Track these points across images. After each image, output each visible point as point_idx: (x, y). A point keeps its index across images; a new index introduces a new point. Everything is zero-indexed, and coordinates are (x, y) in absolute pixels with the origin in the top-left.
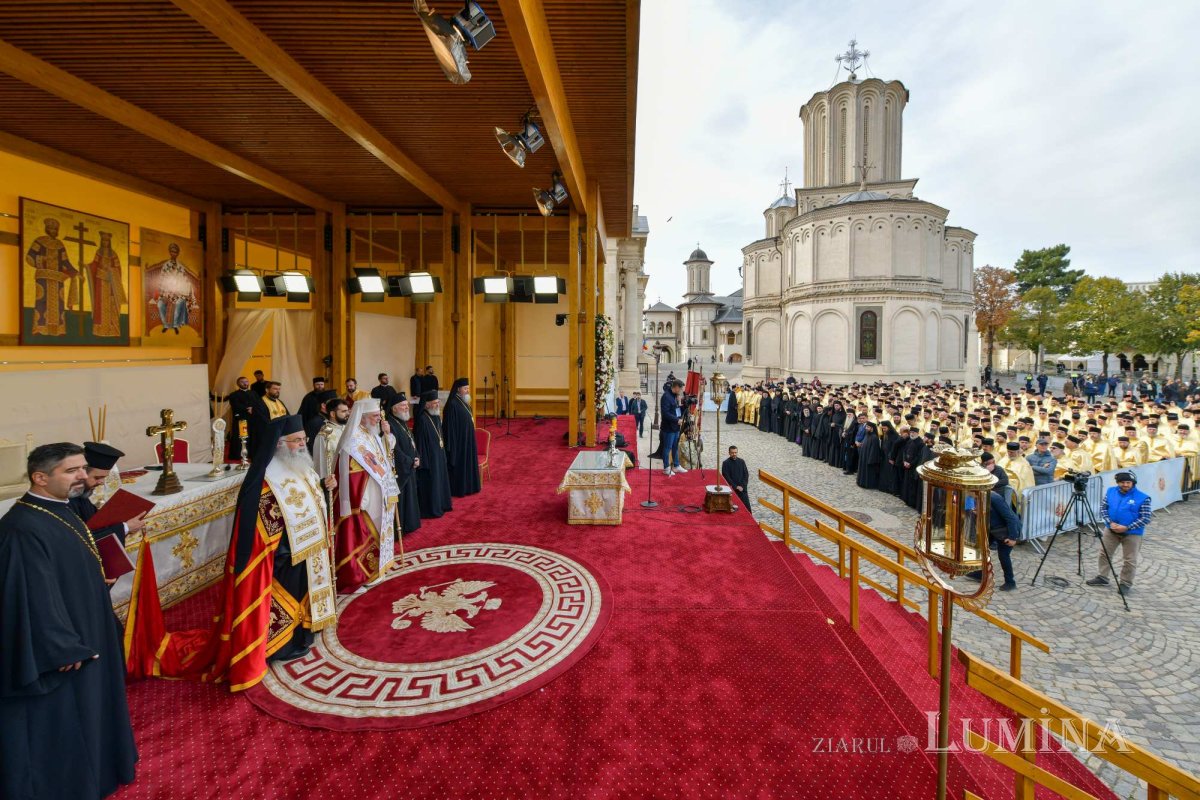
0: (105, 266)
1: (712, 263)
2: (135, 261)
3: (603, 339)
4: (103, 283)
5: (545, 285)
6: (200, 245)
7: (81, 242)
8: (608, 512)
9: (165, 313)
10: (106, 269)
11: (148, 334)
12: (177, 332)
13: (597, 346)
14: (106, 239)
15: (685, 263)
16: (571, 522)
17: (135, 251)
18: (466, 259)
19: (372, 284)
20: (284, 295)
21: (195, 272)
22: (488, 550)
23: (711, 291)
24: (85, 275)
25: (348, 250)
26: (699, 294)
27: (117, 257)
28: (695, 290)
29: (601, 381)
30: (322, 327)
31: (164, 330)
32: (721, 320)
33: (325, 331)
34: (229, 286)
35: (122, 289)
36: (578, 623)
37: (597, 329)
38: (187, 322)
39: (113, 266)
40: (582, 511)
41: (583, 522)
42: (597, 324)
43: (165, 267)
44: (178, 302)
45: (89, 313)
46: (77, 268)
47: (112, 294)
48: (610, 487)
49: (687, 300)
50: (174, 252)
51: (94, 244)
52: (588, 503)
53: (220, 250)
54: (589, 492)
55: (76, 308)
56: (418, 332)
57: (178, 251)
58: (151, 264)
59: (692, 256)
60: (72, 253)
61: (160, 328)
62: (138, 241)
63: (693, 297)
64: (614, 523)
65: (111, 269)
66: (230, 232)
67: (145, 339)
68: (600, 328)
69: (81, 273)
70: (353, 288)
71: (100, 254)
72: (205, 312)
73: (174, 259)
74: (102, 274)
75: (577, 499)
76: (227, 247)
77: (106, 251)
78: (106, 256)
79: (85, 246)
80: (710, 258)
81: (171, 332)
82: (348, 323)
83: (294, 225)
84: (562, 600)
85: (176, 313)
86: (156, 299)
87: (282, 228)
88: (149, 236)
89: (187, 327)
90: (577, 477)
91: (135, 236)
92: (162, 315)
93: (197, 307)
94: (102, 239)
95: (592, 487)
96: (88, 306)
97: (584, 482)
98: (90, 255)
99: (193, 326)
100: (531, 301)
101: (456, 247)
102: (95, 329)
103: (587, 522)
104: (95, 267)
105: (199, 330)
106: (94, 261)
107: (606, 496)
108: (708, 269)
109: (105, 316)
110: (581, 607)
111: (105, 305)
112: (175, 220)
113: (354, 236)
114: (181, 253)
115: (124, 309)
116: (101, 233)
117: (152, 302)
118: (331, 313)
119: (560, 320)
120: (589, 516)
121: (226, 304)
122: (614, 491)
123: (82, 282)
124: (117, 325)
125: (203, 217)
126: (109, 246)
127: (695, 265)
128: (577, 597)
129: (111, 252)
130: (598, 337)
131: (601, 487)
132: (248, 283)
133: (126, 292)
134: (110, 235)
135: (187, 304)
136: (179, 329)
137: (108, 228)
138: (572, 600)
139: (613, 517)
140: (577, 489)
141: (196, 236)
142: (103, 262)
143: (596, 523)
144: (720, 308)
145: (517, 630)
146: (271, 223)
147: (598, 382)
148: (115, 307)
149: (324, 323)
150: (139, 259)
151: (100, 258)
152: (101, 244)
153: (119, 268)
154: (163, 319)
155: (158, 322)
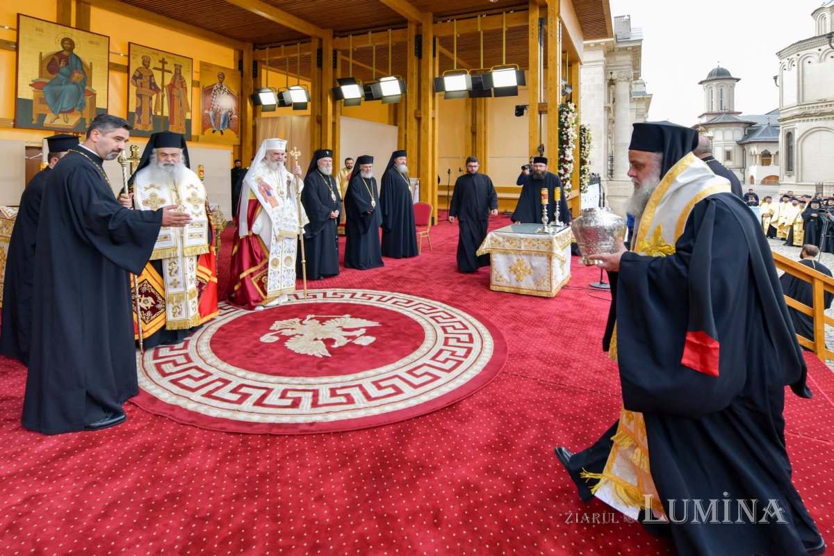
0: (177, 86)
1: (738, 80)
2: (195, 84)
3: (568, 128)
4: (175, 98)
5: (504, 78)
6: (239, 73)
7: (163, 70)
8: (537, 282)
9: (214, 120)
10: (178, 89)
11: (203, 133)
12: (222, 133)
13: (560, 134)
14: (178, 69)
15: (701, 83)
16: (493, 288)
17: (196, 77)
18: (428, 62)
19: (352, 91)
20: (290, 105)
21: (235, 92)
22: (393, 298)
23: (736, 109)
24: (165, 92)
25: (335, 67)
26: (719, 114)
27: (185, 81)
28: (715, 110)
29: (566, 170)
30: (314, 128)
31: (214, 132)
32: (751, 139)
33: (317, 130)
34: (256, 101)
35: (188, 103)
36: (445, 377)
37: (560, 118)
38: (228, 127)
39: (182, 87)
40: (506, 277)
41: (507, 290)
42: (561, 113)
43: (215, 88)
44: (223, 113)
45: (167, 117)
46: (160, 87)
47: (181, 106)
48: (540, 254)
49: (704, 120)
50: (222, 77)
51: (170, 72)
52: (513, 270)
53: (251, 76)
54: (515, 258)
55: (159, 113)
56: (399, 137)
57: (224, 78)
59: (710, 75)
60: (157, 76)
61: (211, 130)
62: (198, 70)
63: (711, 118)
64: (544, 295)
65: (181, 89)
66: (258, 63)
67: (201, 137)
68: (563, 117)
69: (163, 91)
70: (337, 95)
71: (174, 79)
72: (242, 121)
73: (221, 82)
74: (175, 92)
75: (499, 262)
76: (256, 75)
77: (178, 77)
78: (178, 80)
79: (165, 73)
80: (733, 75)
81: (218, 133)
82: (334, 124)
83: (297, 52)
84: (441, 351)
85: (222, 120)
86: (209, 110)
87: (290, 56)
88: (205, 67)
89: (228, 130)
90: (500, 239)
91: (196, 67)
92: (212, 122)
93: (236, 116)
94: (176, 69)
95: (518, 252)
96: (166, 113)
97: (508, 246)
98: (168, 79)
99: (232, 130)
100: (491, 96)
101: (419, 54)
102: (170, 128)
103: (512, 290)
104: (172, 86)
105: (237, 133)
106: (171, 84)
107: (535, 264)
108: (732, 87)
109: (176, 120)
110: (460, 363)
111: (177, 112)
112: (223, 56)
113: (340, 56)
114: (226, 78)
115: (188, 116)
116: (175, 65)
117: (206, 112)
118: (321, 116)
119: (520, 111)
120: (514, 284)
121: (255, 115)
122: (544, 259)
123: (163, 97)
124: (184, 126)
125: (241, 53)
126: (180, 73)
127: (715, 83)
128: (461, 352)
129: (181, 78)
130: (562, 125)
131: (528, 254)
132: (268, 98)
133: (190, 104)
134: (181, 66)
135: (229, 114)
136: (223, 131)
137: (180, 61)
138: (453, 353)
139: (543, 288)
140: (500, 253)
141: (237, 68)
142: (176, 84)
143: (524, 292)
144: (750, 127)
145: (373, 368)
146: (283, 53)
147: (562, 171)
148: (183, 114)
149: (316, 124)
150: (199, 82)
151: (174, 82)
152: (175, 72)
153: (186, 88)
154: (213, 124)
155: (210, 126)
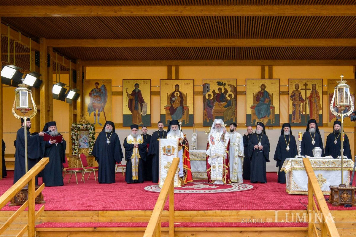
2: (325, 93)
4: (313, 103)
7: (306, 89)
10: (314, 98)
11: (330, 121)
14: (314, 86)
17: (325, 89)
24: (307, 101)
27: (318, 93)
31: (337, 120)
39: (317, 96)
45: (308, 114)
46: (304, 99)
47: (316, 107)
51: (310, 89)
55: (304, 113)
58: (331, 93)
61: (335, 119)
62: (327, 85)
65: (316, 97)
67: (329, 123)
69: (306, 101)
71: (312, 93)
74: (313, 100)
77: (314, 91)
78: (314, 93)
79: (307, 91)
88: (331, 82)
89: (347, 118)
91: (325, 84)
94: (313, 87)
96: (308, 112)
98: (309, 93)
104: (311, 97)
106: (310, 95)
109: (314, 115)
111: (314, 111)
115: (321, 112)
116: (312, 85)
123: (306, 104)
124: (318, 118)
126: (315, 89)
129: (316, 91)
134: (316, 85)
135: (348, 108)
142: (313, 96)
148: (317, 111)
150: (327, 92)
151: (312, 94)
152: (313, 89)
153: (319, 96)
155: (334, 116)
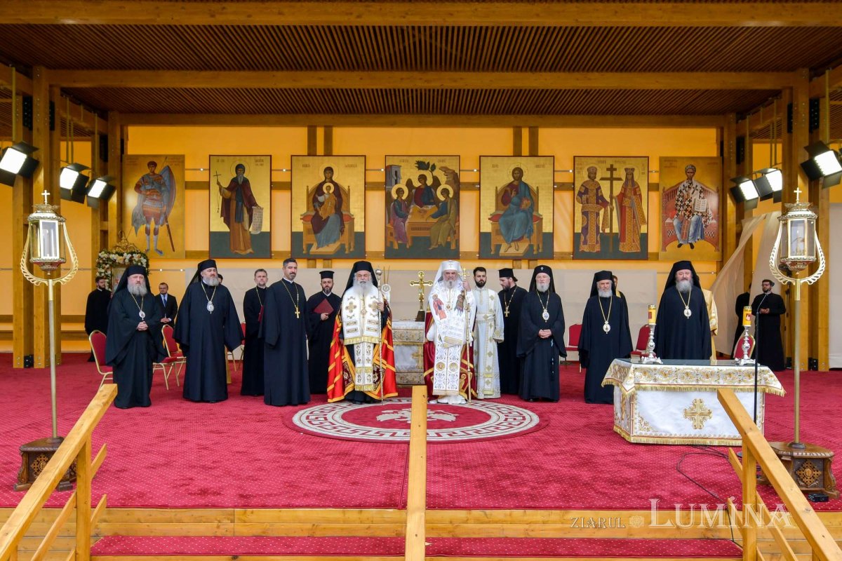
0: (629, 195)
2: (653, 187)
4: (627, 210)
6: (719, 160)
7: (612, 179)
9: (680, 230)
10: (630, 198)
11: (664, 249)
12: (692, 247)
14: (630, 172)
17: (655, 178)
20: (771, 196)
21: (713, 189)
24: (614, 205)
27: (638, 187)
31: (680, 246)
35: (642, 212)
38: (702, 237)
39: (635, 194)
43: (681, 188)
44: (693, 219)
45: (617, 234)
46: (608, 200)
47: (634, 218)
50: (691, 172)
51: (620, 179)
53: (735, 160)
55: (607, 231)
57: (694, 172)
58: (668, 187)
61: (676, 243)
62: (658, 170)
65: (634, 197)
67: (662, 254)
69: (611, 204)
71: (625, 187)
73: (690, 179)
74: (627, 202)
76: (743, 157)
77: (630, 183)
78: (629, 187)
79: (615, 182)
81: (686, 247)
85: (692, 229)
86: (672, 217)
88: (667, 163)
89: (703, 242)
91: (655, 165)
92: (677, 232)
93: (714, 221)
94: (627, 174)
96: (616, 229)
98: (618, 187)
99: (709, 240)
102: (621, 246)
104: (622, 196)
105: (716, 244)
106: (621, 193)
109: (628, 236)
111: (629, 226)
114: (698, 171)
115: (643, 229)
116: (626, 170)
117: (668, 221)
123: (612, 211)
124: (638, 243)
125: (723, 131)
126: (633, 178)
129: (634, 184)
134: (633, 170)
135: (703, 220)
136: (694, 244)
142: (629, 193)
148: (636, 227)
150: (658, 185)
151: (625, 190)
152: (626, 177)
153: (640, 195)
154: (678, 236)
155: (675, 238)
